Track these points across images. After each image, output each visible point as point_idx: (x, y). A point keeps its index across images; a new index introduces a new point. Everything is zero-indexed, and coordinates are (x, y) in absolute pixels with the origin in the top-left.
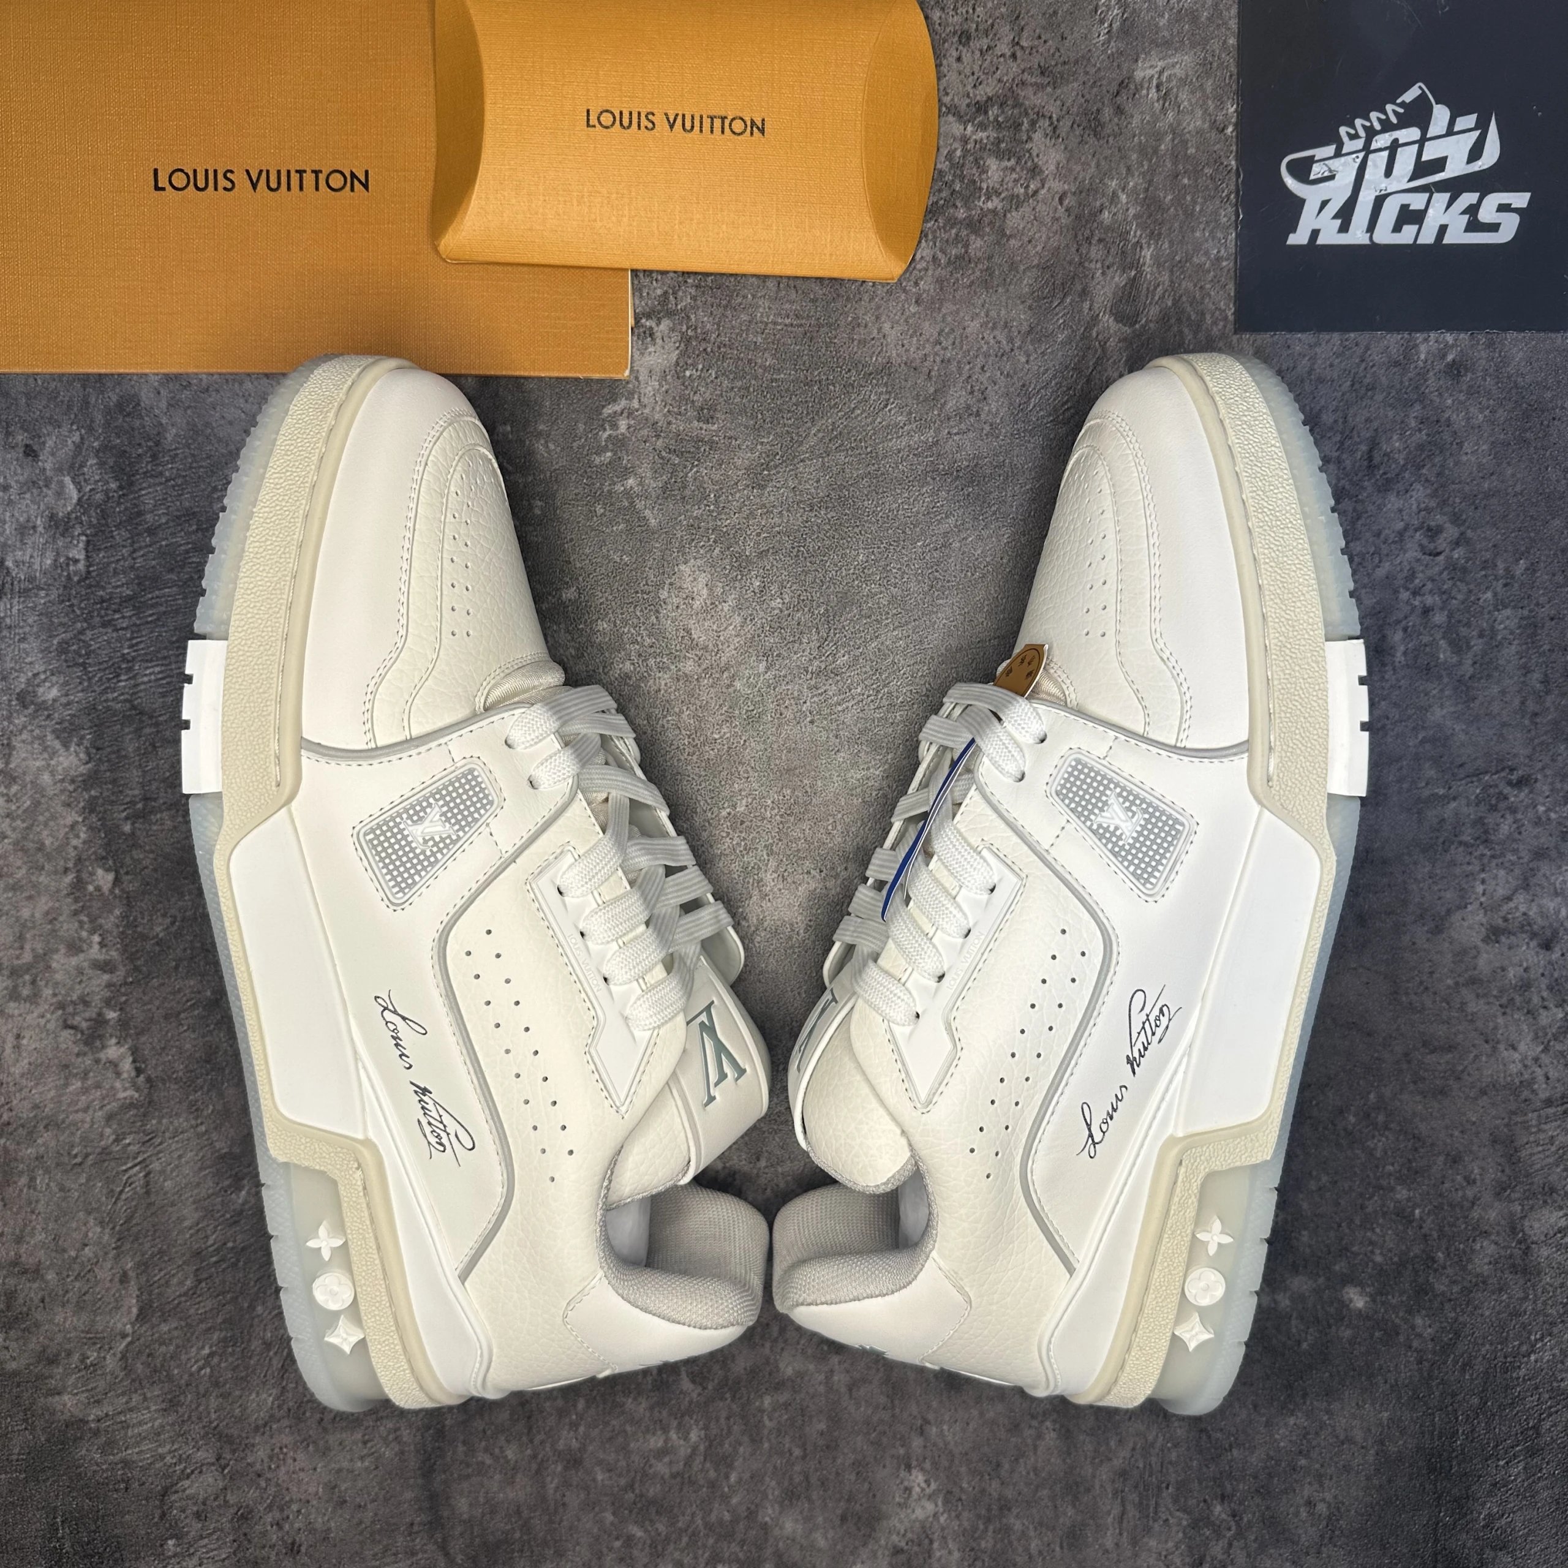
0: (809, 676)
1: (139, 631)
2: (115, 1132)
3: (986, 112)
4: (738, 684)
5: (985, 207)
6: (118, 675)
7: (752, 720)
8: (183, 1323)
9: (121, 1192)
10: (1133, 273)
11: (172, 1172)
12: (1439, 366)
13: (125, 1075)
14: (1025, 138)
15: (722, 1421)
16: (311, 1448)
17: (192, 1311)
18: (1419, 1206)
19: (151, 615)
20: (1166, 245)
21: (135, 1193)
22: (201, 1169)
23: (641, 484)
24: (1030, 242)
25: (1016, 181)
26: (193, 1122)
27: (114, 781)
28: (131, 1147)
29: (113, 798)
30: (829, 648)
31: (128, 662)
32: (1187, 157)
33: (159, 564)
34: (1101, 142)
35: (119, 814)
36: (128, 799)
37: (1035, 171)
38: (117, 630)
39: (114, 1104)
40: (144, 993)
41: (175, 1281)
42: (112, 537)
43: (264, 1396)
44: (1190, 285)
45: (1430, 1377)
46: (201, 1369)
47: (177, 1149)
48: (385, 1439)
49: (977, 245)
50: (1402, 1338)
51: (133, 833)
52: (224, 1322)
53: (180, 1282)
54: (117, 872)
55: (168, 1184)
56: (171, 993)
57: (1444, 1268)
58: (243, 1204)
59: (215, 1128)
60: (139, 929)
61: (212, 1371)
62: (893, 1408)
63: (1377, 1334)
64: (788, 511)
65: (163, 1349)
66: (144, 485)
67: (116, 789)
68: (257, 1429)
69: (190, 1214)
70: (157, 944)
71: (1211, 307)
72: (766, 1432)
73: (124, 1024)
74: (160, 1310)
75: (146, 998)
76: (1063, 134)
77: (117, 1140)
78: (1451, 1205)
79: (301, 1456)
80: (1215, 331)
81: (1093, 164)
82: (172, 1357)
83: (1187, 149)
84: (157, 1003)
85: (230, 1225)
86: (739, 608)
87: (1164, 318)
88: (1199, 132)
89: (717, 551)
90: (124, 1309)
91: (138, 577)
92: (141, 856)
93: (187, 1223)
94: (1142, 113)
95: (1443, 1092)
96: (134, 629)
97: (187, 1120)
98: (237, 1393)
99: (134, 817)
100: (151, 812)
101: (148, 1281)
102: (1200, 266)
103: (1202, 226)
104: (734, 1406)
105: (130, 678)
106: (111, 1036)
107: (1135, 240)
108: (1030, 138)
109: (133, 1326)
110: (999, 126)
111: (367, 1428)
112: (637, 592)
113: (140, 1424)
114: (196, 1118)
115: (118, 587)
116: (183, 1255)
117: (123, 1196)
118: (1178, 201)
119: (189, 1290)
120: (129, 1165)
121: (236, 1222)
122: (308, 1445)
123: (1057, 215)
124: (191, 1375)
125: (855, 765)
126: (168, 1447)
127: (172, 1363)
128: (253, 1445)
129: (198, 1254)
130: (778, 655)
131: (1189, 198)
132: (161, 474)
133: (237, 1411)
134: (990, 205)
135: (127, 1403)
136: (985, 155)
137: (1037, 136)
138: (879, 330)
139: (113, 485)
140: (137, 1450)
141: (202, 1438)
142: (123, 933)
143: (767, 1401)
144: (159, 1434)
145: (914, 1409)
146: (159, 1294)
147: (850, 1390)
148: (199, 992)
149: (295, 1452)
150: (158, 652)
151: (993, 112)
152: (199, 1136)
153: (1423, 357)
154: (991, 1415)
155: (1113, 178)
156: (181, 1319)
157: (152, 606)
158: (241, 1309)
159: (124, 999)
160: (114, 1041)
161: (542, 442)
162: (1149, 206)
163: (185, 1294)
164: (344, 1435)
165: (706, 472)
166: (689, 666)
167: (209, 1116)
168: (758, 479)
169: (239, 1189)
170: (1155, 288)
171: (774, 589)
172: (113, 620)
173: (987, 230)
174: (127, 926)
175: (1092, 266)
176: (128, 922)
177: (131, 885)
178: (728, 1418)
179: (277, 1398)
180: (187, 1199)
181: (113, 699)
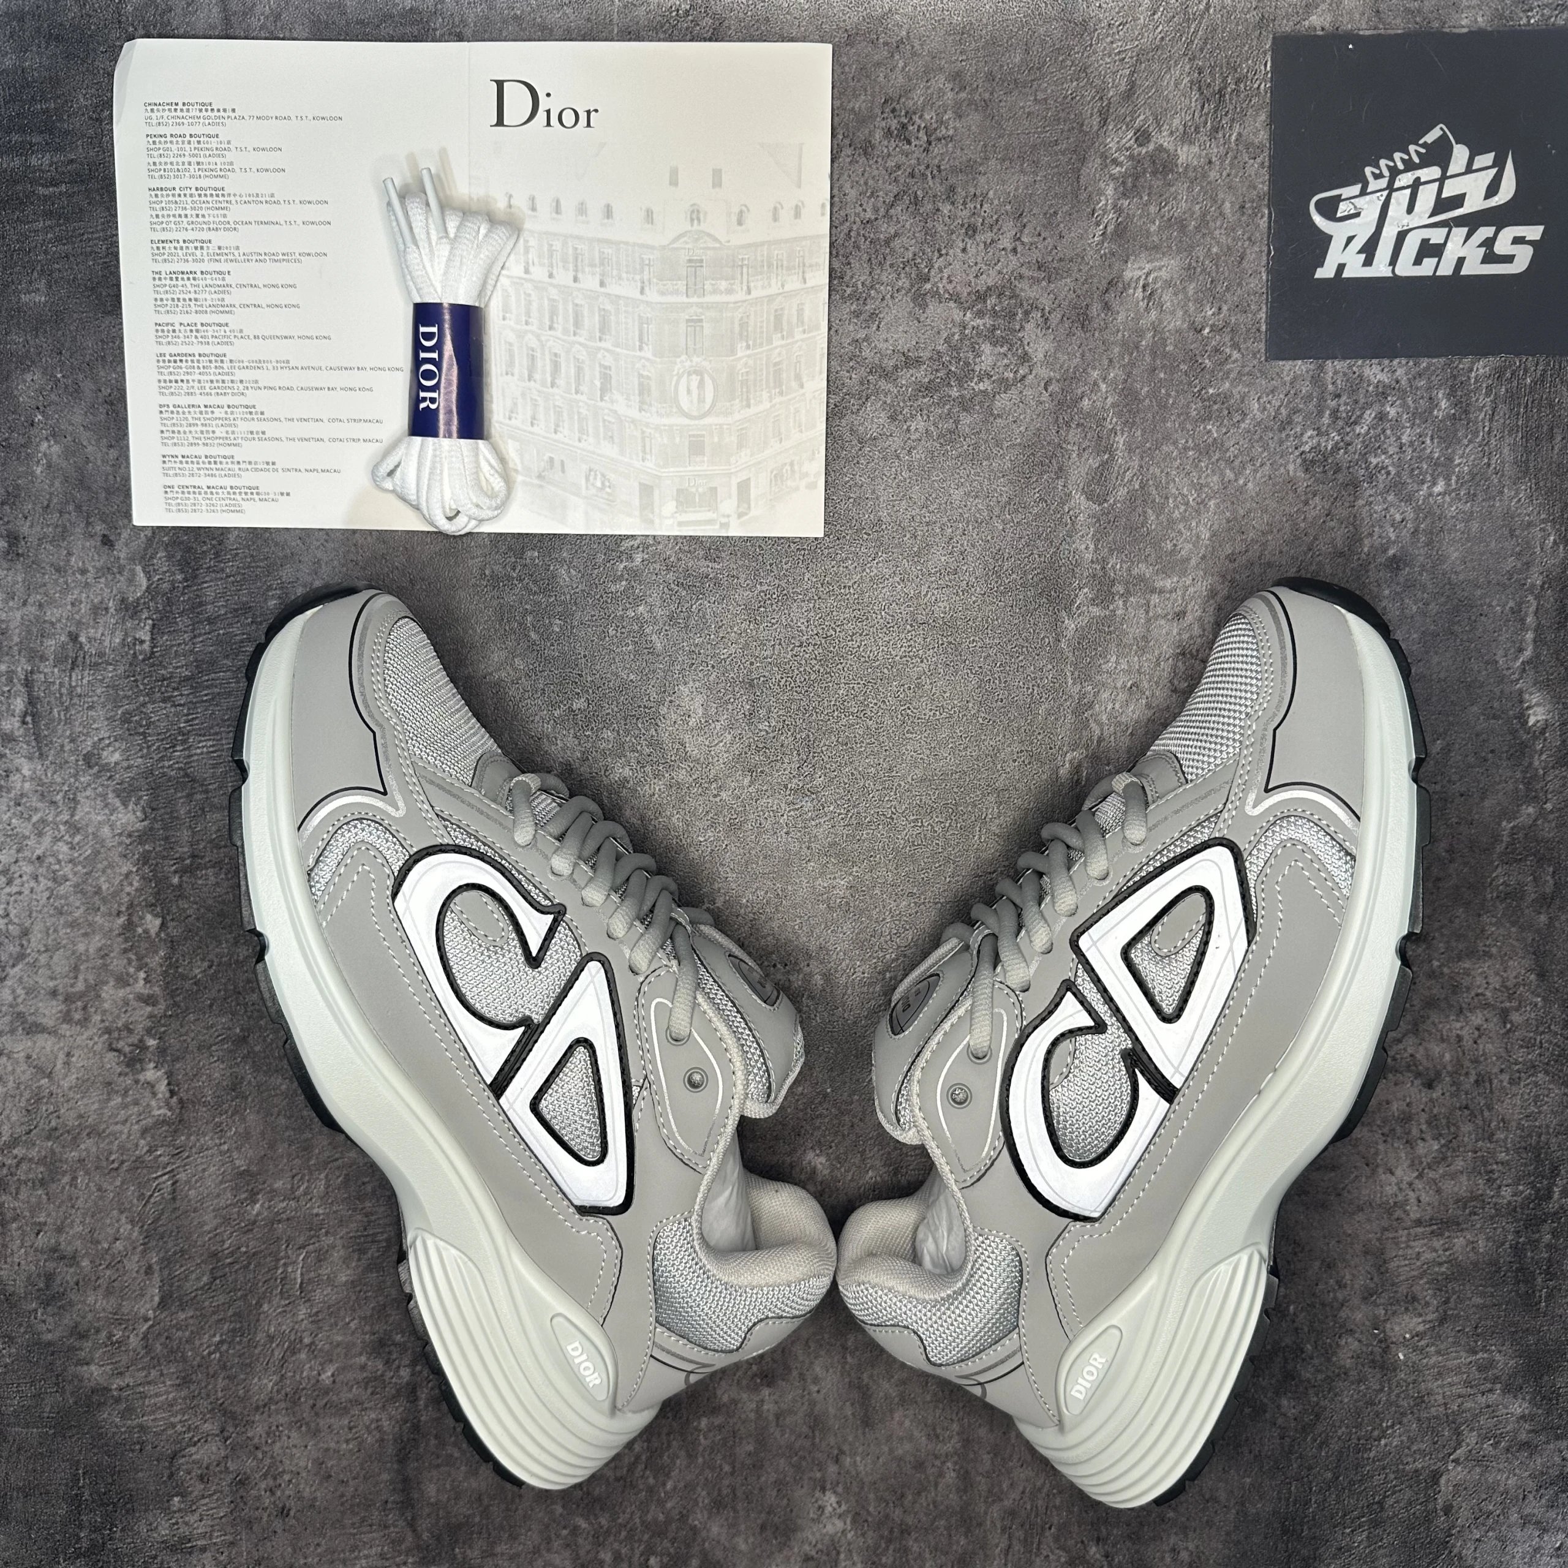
0: (788, 792)
1: (196, 708)
2: (148, 1144)
3: (985, 302)
4: (724, 795)
5: (976, 388)
6: (174, 747)
7: (734, 827)
8: (198, 1313)
9: (151, 1196)
10: (1106, 457)
11: (196, 1182)
12: (1381, 559)
13: (160, 1096)
14: (1018, 327)
15: (664, 1437)
16: (304, 1428)
17: (207, 1303)
18: (1294, 1303)
19: (206, 695)
20: (1139, 433)
21: (163, 1198)
22: (221, 1182)
23: (650, 611)
24: (1015, 422)
25: (1007, 366)
26: (217, 1141)
27: (167, 838)
28: (162, 1158)
29: (165, 854)
30: (806, 769)
31: (184, 735)
32: (1165, 355)
33: (216, 650)
34: (1088, 335)
35: (169, 867)
36: (177, 855)
37: (1025, 358)
38: (176, 706)
39: (149, 1120)
40: (182, 1027)
41: (193, 1276)
42: (176, 623)
43: (265, 1381)
44: (1157, 471)
45: (1291, 1452)
46: (210, 1354)
47: (202, 1163)
48: (368, 1427)
49: (966, 420)
50: (1268, 1415)
51: (180, 886)
52: (235, 1314)
53: (197, 1278)
54: (164, 918)
55: (192, 1193)
56: (204, 1028)
57: (1312, 1358)
58: (258, 1215)
59: (237, 1148)
60: (180, 970)
61: (221, 1356)
62: (814, 1437)
63: (1247, 1410)
64: (780, 644)
65: (180, 1333)
66: (207, 579)
67: (167, 846)
68: (257, 1408)
69: (210, 1221)
70: (195, 983)
71: (1174, 491)
72: (701, 1448)
73: (162, 1051)
74: (180, 1300)
75: (183, 1031)
76: (1053, 326)
77: (150, 1151)
78: (1323, 1305)
79: (294, 1434)
80: (1176, 514)
81: (1078, 355)
82: (187, 1341)
83: (1166, 346)
84: (192, 1035)
85: (245, 1233)
86: (731, 727)
87: (1132, 498)
88: (1179, 331)
89: (714, 676)
90: (147, 1298)
91: (196, 660)
92: (186, 906)
93: (206, 1228)
94: (1128, 310)
95: (1324, 1206)
96: (191, 705)
97: (212, 1139)
98: (242, 1376)
99: (183, 871)
100: (197, 868)
101: (169, 1274)
102: (1169, 454)
103: (1173, 418)
104: (674, 1424)
105: (184, 749)
106: (150, 1060)
107: (1110, 427)
108: (1022, 328)
109: (155, 1312)
110: (995, 314)
111: (353, 1416)
112: (640, 707)
113: (157, 1395)
114: (220, 1138)
115: (177, 668)
116: (202, 1255)
117: (152, 1200)
118: (1154, 394)
119: (205, 1285)
120: (159, 1174)
121: (248, 1230)
122: (301, 1426)
123: (1042, 399)
124: (203, 1358)
125: (822, 874)
126: (179, 1417)
127: (187, 1346)
128: (253, 1422)
129: (214, 1255)
130: (762, 772)
131: (1163, 391)
132: (223, 570)
133: (241, 1392)
134: (982, 386)
135: (146, 1376)
136: (980, 341)
137: (1028, 327)
138: (873, 492)
139: (179, 577)
140: (152, 1417)
141: (210, 1412)
142: (165, 971)
143: (704, 1423)
144: (172, 1406)
145: (832, 1441)
146: (179, 1286)
147: (778, 1419)
148: (230, 1029)
149: (290, 1430)
150: (211, 728)
151: (991, 301)
152: (222, 1153)
153: (1366, 549)
154: (900, 1452)
155: (1094, 368)
156: (196, 1309)
157: (208, 687)
158: (251, 1305)
159: (163, 1029)
160: (152, 1065)
161: (566, 567)
162: (1126, 397)
163: (202, 1288)
164: (332, 1420)
165: (709, 605)
166: (681, 775)
167: (231, 1138)
168: (753, 614)
169: (255, 1202)
170: (1125, 472)
171: (763, 712)
172: (172, 696)
173: (977, 408)
174: (170, 966)
175: (1069, 447)
176: (170, 963)
177: (175, 930)
178: (668, 1434)
179: (276, 1384)
180: (208, 1207)
181: (169, 767)
